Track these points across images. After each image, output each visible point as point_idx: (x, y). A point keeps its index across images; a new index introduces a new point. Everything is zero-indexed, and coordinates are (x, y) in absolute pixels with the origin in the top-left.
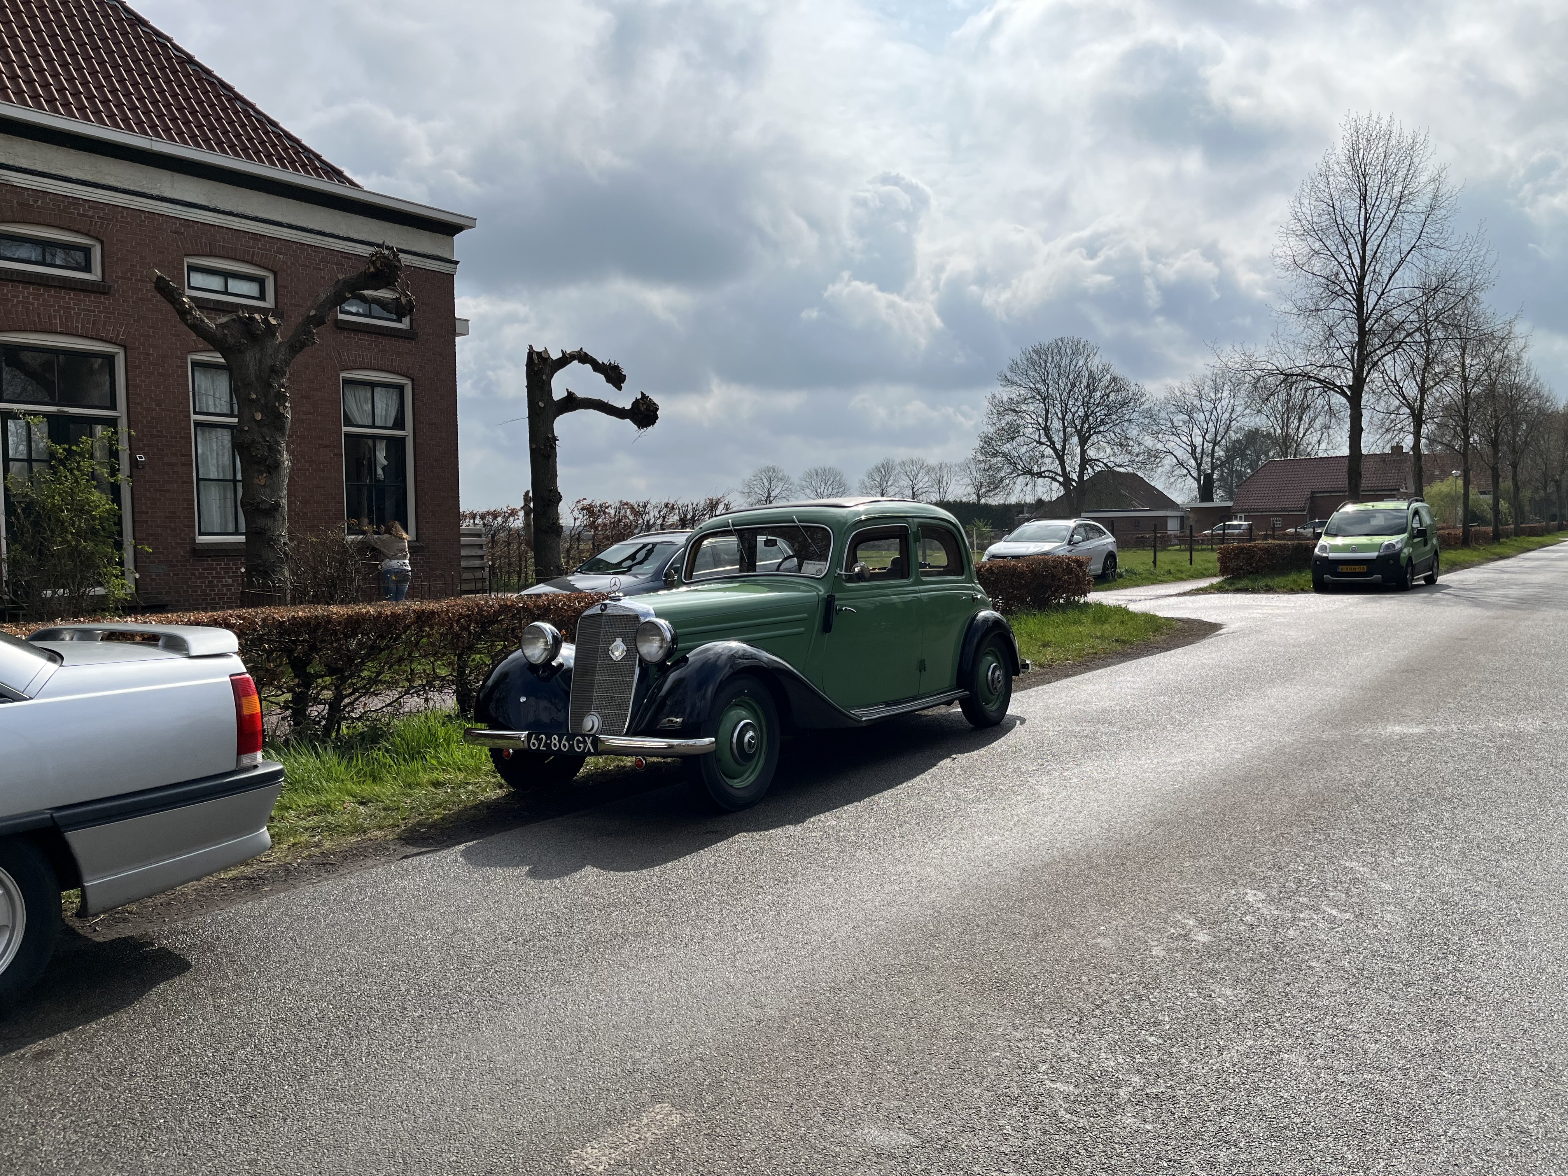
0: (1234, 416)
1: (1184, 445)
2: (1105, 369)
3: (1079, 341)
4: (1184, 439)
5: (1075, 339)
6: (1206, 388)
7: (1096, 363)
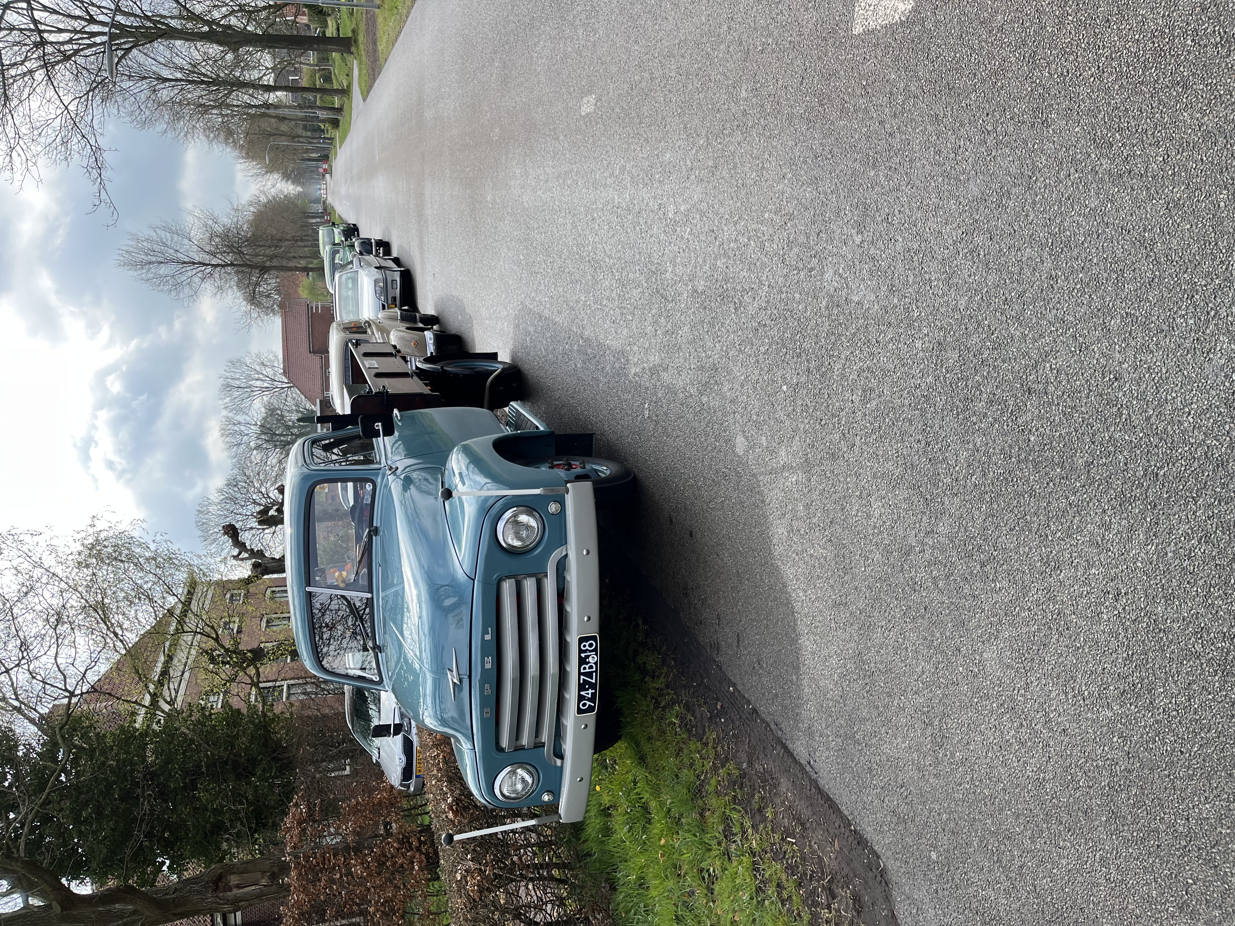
0: (255, 423)
1: (274, 453)
2: (220, 491)
3: (199, 511)
4: (270, 453)
5: (197, 513)
6: (233, 441)
7: (217, 498)
